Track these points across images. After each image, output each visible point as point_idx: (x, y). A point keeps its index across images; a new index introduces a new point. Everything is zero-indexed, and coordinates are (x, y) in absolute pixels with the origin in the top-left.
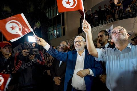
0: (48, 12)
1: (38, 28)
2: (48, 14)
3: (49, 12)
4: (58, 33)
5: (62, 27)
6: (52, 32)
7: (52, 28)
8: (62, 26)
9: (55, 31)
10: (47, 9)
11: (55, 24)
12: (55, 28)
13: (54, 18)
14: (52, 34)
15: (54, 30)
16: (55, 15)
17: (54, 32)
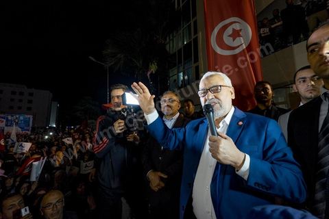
0: (169, 43)
1: (154, 72)
2: (168, 46)
3: (171, 42)
4: (186, 77)
5: (194, 65)
6: (175, 77)
7: (176, 70)
8: (194, 63)
9: (181, 74)
10: (168, 38)
11: (180, 62)
12: (181, 68)
13: (180, 51)
14: (175, 80)
15: (179, 72)
16: (180, 45)
17: (178, 77)
